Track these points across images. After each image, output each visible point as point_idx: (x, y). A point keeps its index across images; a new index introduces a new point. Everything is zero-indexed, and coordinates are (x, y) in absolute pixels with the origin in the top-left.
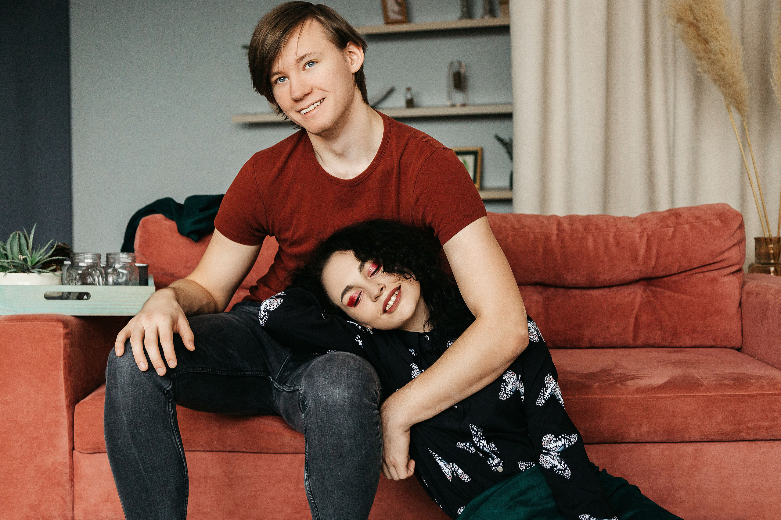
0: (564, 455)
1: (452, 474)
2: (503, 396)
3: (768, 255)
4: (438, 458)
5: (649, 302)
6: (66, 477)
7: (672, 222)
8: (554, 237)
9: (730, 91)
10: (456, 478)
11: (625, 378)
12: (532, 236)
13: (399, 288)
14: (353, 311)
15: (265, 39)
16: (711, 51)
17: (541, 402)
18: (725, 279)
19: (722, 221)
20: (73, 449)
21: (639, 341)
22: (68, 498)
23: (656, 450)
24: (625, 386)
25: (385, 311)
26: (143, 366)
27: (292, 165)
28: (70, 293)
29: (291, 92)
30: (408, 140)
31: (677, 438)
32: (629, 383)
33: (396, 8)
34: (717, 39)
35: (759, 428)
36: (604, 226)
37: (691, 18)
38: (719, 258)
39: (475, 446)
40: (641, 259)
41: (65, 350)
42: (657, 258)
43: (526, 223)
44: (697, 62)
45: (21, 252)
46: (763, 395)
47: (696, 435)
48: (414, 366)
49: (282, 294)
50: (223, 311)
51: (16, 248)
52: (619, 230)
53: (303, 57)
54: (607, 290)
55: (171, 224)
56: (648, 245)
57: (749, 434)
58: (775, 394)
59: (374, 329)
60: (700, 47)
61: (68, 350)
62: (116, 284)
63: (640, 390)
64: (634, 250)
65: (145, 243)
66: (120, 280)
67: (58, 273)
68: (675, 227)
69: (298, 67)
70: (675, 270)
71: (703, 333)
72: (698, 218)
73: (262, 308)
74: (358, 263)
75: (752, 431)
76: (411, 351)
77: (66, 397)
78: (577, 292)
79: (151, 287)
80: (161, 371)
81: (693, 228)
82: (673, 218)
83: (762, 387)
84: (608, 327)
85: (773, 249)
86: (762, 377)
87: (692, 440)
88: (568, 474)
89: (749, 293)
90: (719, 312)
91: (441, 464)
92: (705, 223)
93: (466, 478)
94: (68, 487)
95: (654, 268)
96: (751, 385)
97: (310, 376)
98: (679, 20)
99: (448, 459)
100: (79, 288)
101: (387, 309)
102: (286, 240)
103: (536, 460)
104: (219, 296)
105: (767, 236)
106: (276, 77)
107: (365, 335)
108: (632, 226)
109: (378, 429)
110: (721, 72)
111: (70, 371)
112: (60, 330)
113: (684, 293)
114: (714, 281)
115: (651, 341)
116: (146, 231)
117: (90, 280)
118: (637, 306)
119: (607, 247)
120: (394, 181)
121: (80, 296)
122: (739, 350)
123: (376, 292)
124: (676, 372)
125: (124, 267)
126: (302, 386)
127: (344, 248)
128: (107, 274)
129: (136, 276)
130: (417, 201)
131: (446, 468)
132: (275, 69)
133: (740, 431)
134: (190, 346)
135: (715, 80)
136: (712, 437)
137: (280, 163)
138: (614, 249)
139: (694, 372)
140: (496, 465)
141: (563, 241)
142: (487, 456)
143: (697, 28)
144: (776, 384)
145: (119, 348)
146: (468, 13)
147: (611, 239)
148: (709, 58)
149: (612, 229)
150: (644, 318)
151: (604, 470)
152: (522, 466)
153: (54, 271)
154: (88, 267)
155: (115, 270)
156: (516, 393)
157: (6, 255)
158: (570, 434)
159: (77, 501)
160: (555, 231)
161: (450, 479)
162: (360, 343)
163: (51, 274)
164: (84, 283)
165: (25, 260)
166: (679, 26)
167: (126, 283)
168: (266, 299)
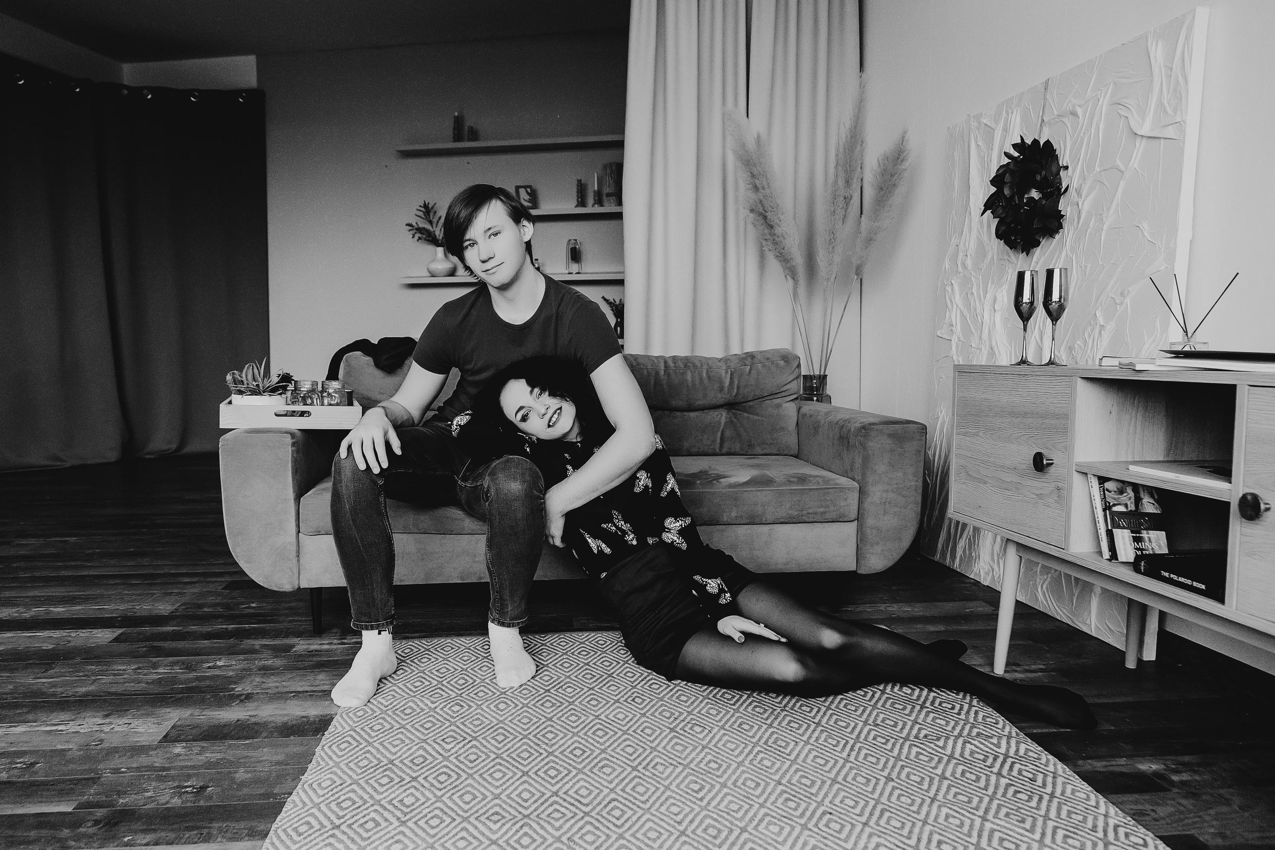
0: (682, 532)
1: (598, 548)
2: (637, 490)
3: (811, 388)
4: (587, 536)
5: (731, 422)
6: (294, 554)
7: (748, 361)
8: (662, 372)
9: (788, 265)
10: (601, 552)
11: (718, 477)
12: (646, 372)
13: (560, 408)
14: (522, 426)
15: (459, 213)
16: (775, 234)
17: (664, 494)
18: (787, 405)
19: (785, 362)
20: (299, 532)
21: (724, 451)
22: (296, 571)
23: (742, 530)
24: (720, 483)
25: (549, 426)
26: (362, 466)
27: (474, 312)
28: (294, 412)
29: (479, 255)
30: (564, 295)
31: (757, 521)
32: (722, 480)
33: (527, 197)
34: (779, 226)
35: (816, 513)
36: (699, 364)
37: (761, 210)
38: (782, 389)
39: (615, 525)
40: (726, 390)
41: (292, 455)
42: (738, 389)
43: (640, 361)
44: (764, 243)
45: (254, 379)
46: (819, 489)
47: (770, 518)
48: (569, 467)
49: (470, 412)
50: (417, 425)
51: (250, 377)
52: (710, 368)
53: (490, 229)
54: (701, 412)
55: (369, 360)
56: (731, 379)
57: (809, 518)
58: (827, 488)
59: (538, 439)
60: (766, 231)
61: (295, 455)
62: (330, 405)
63: (731, 486)
64: (721, 381)
65: (348, 374)
66: (332, 402)
67: (283, 396)
68: (751, 366)
69: (485, 235)
70: (751, 398)
71: (771, 444)
72: (768, 359)
73: (455, 423)
74: (530, 389)
75: (811, 516)
76: (566, 455)
77: (294, 492)
78: (678, 414)
79: (357, 408)
80: (376, 470)
81: (764, 366)
82: (749, 359)
83: (818, 483)
84: (701, 440)
85: (816, 383)
86: (818, 476)
87: (768, 522)
88: (684, 546)
89: (804, 415)
90: (782, 429)
91: (589, 541)
92: (773, 363)
93: (608, 551)
94: (295, 560)
95: (735, 396)
96: (810, 481)
97: (493, 474)
98: (752, 211)
99: (595, 537)
100: (300, 408)
101: (551, 424)
102: (468, 370)
103: (660, 537)
104: (416, 413)
105: (812, 374)
106: (467, 243)
107: (532, 444)
108: (720, 364)
110: (782, 251)
111: (296, 472)
112: (289, 440)
113: (757, 414)
114: (779, 406)
115: (733, 450)
116: (348, 365)
117: (309, 401)
118: (722, 424)
119: (701, 380)
120: (552, 326)
121: (302, 414)
122: (796, 457)
123: (543, 411)
124: (754, 473)
125: (335, 392)
126: (486, 482)
127: (517, 377)
128: (322, 397)
129: (345, 399)
130: (570, 341)
131: (594, 544)
132: (467, 237)
133: (802, 516)
134: (398, 452)
135: (777, 256)
136: (782, 520)
137: (464, 311)
138: (706, 381)
139: (768, 473)
140: (631, 540)
141: (669, 375)
142: (624, 533)
143: (765, 218)
144: (828, 481)
145: (343, 452)
146: (582, 203)
147: (704, 374)
148: (774, 240)
149: (705, 367)
150: (728, 433)
151: (707, 544)
152: (650, 541)
153: (280, 394)
154: (308, 392)
155: (329, 394)
156: (646, 487)
157: (242, 381)
158: (685, 517)
159: (302, 572)
160: (663, 367)
161: (596, 552)
162: (528, 450)
163: (279, 397)
164: (305, 404)
165: (258, 386)
166: (752, 215)
167: (337, 404)
168: (457, 415)
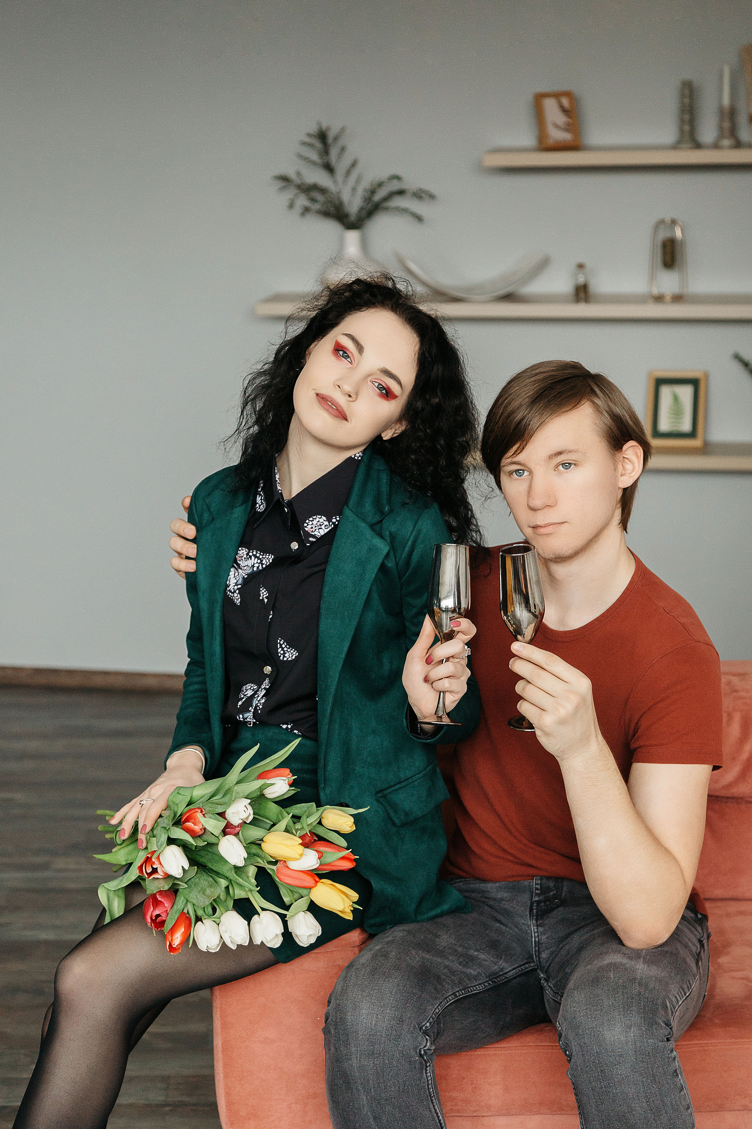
33: (561, 119)
53: (560, 453)
69: (549, 463)
106: (513, 467)
109: (680, 1080)
146: (691, 135)
